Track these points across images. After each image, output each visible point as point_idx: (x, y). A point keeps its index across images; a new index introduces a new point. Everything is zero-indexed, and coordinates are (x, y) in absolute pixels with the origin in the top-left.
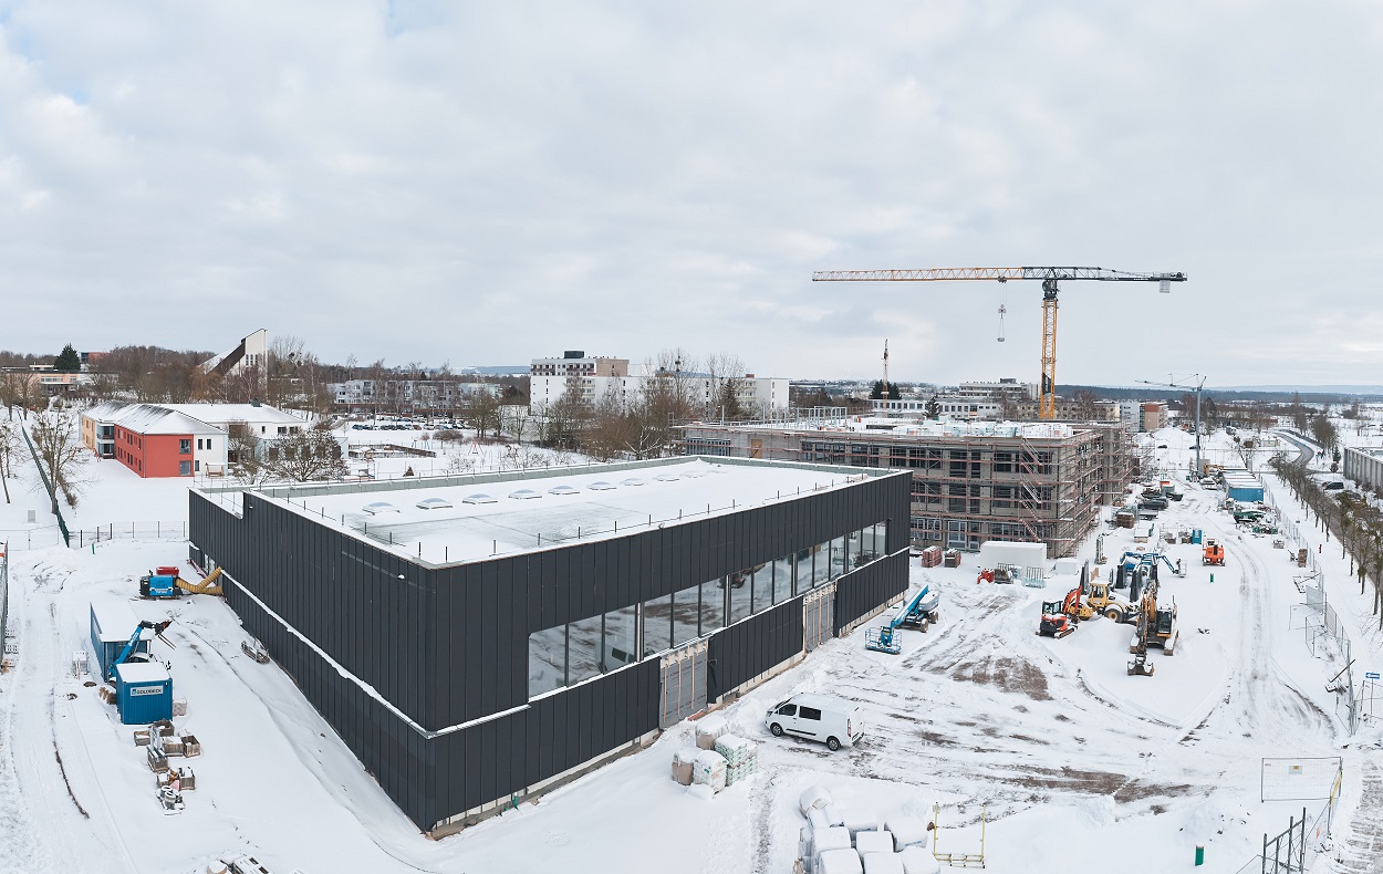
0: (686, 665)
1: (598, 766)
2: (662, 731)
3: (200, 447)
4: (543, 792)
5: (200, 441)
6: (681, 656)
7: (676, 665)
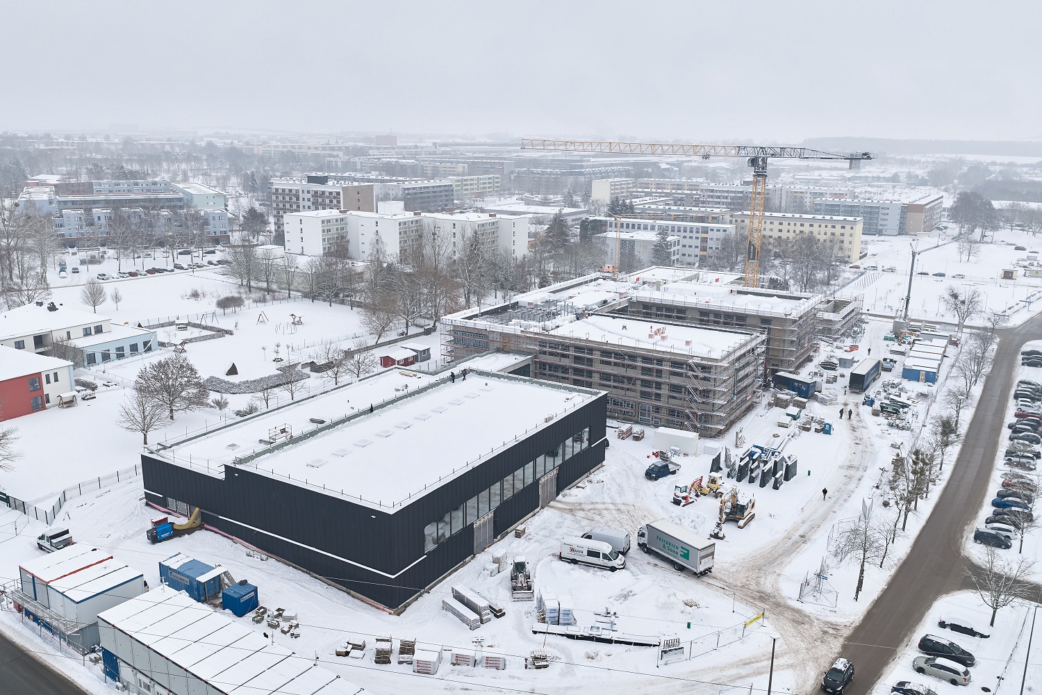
0: (484, 524)
1: (450, 574)
2: (474, 555)
3: (48, 382)
4: (430, 588)
5: (48, 376)
6: (482, 520)
7: (480, 525)
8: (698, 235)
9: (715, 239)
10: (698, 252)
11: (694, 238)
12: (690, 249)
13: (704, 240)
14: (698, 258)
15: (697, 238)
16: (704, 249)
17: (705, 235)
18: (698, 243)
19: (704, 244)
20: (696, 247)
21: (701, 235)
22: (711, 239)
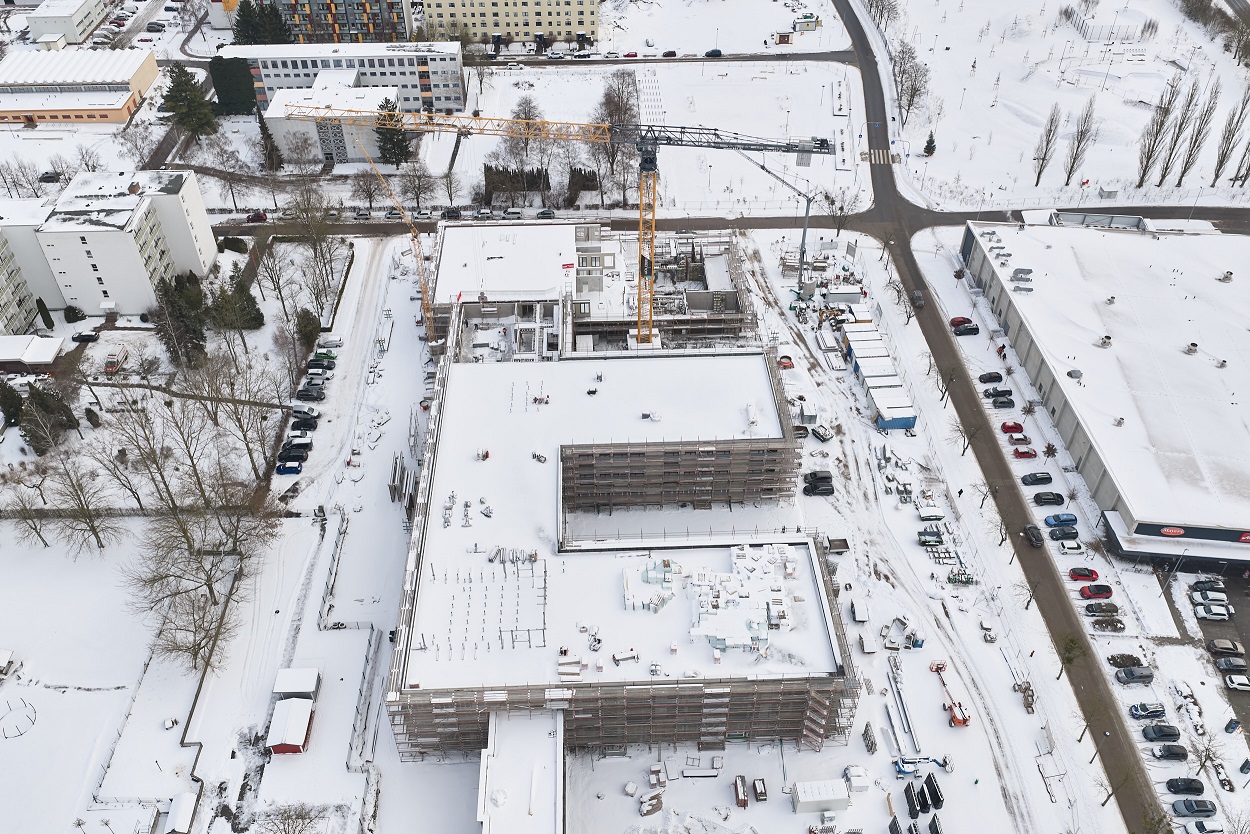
8: (412, 69)
9: (440, 73)
10: (417, 92)
11: (408, 74)
12: (405, 89)
13: (424, 75)
14: (421, 102)
15: (412, 73)
16: (426, 88)
17: (424, 68)
18: (416, 80)
19: (426, 81)
20: (414, 86)
21: (417, 69)
22: (435, 73)
